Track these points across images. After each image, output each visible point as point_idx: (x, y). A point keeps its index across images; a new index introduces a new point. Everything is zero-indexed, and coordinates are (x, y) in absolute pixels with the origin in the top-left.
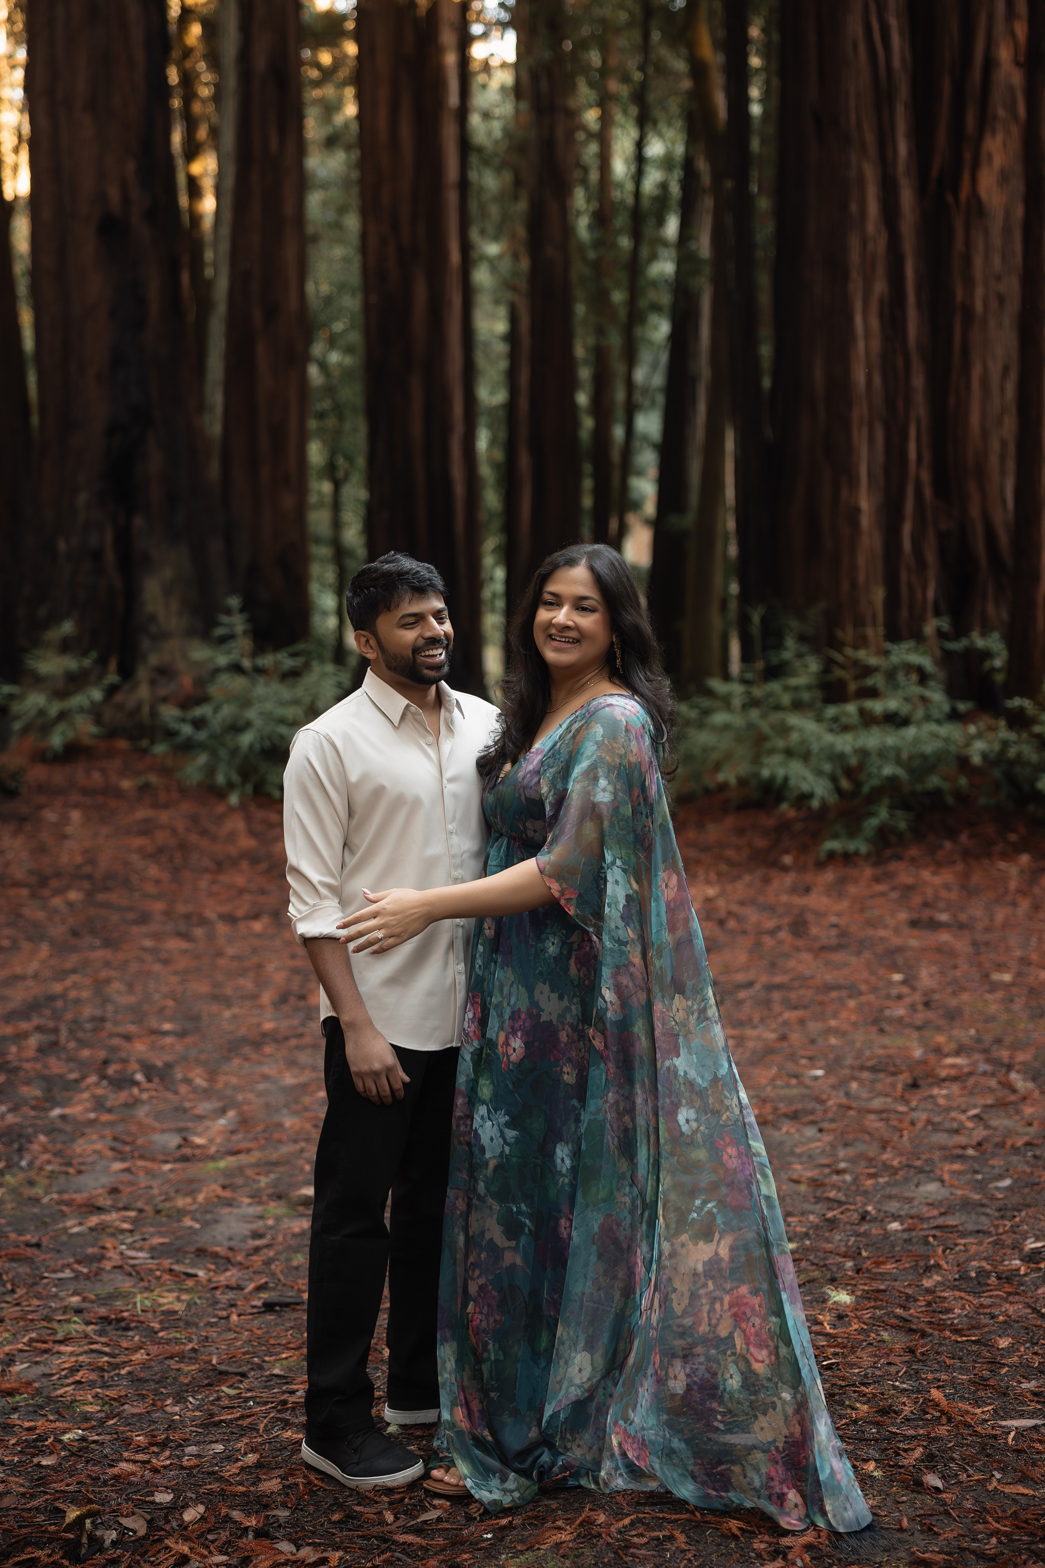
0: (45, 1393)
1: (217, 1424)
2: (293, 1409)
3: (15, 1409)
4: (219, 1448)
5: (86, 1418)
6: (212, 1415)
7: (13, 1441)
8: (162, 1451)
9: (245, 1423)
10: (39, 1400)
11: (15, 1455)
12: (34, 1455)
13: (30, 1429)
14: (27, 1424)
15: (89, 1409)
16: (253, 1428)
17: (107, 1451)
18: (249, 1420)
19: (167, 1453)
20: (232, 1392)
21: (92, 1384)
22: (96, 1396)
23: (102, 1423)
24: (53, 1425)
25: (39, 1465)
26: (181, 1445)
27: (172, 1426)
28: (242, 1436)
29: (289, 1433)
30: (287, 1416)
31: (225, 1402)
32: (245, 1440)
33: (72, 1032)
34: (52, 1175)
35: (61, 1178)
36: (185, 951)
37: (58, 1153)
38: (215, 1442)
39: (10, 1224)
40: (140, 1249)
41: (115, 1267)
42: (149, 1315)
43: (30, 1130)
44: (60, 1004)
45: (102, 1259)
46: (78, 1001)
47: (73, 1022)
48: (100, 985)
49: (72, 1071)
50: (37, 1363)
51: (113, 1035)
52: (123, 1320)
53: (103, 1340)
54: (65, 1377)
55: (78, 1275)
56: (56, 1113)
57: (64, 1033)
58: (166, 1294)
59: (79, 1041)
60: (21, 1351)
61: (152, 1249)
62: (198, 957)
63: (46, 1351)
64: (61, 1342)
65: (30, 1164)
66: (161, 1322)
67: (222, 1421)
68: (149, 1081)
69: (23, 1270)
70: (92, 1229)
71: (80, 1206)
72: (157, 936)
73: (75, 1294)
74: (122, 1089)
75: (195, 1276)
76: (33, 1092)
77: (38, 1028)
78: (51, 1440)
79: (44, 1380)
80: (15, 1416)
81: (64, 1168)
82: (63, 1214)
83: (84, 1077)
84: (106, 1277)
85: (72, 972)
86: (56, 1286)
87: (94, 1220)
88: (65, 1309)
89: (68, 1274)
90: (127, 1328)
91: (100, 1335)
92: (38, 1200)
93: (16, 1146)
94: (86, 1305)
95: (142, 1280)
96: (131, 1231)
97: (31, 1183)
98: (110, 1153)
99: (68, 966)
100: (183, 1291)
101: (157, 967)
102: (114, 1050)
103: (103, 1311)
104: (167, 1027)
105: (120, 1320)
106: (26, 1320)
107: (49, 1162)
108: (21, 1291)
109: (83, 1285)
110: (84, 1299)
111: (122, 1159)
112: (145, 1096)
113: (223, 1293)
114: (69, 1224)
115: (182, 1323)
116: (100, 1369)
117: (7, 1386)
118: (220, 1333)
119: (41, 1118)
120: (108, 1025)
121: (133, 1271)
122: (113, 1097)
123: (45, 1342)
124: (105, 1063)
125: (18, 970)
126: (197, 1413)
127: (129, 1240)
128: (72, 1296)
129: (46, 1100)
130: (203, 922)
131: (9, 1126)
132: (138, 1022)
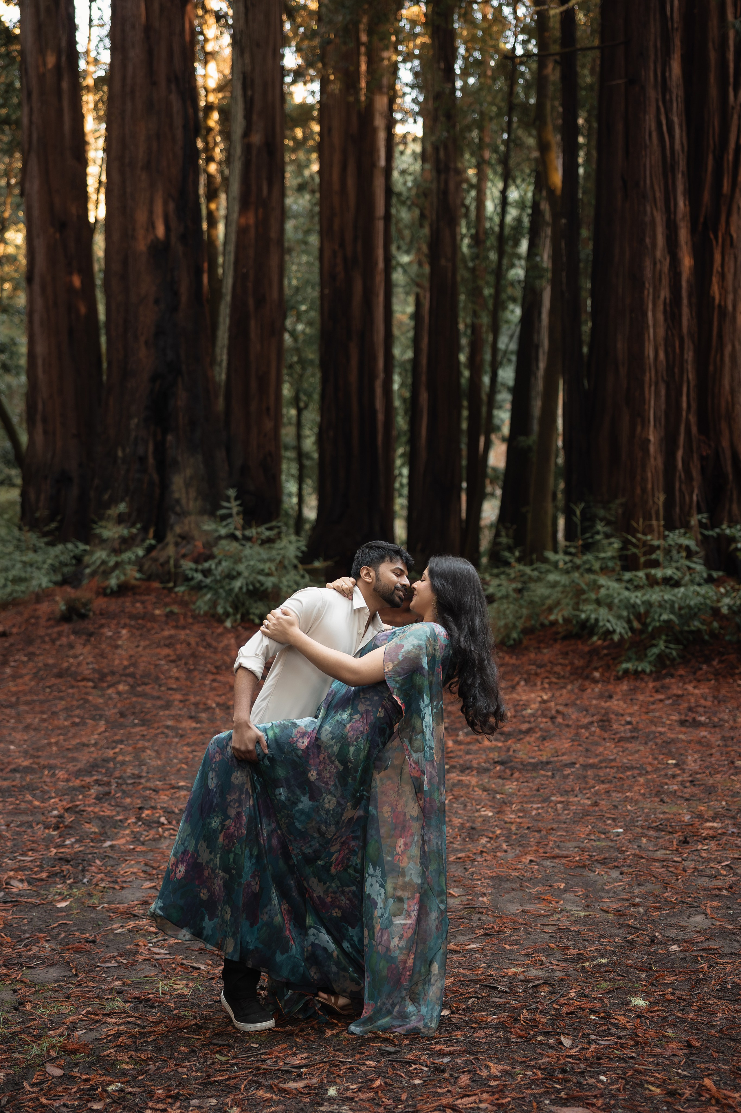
0: (97, 1052)
1: (212, 1083)
2: (264, 1073)
3: (76, 1065)
4: (213, 1102)
5: (124, 1073)
6: (209, 1076)
7: (74, 1090)
8: (175, 1102)
9: (232, 1083)
10: (92, 1058)
11: (75, 1100)
12: (88, 1101)
13: (87, 1080)
14: (84, 1077)
15: (126, 1066)
16: (237, 1088)
17: (138, 1100)
18: (234, 1081)
19: (178, 1104)
20: (223, 1059)
21: (128, 1048)
22: (131, 1057)
23: (134, 1078)
24: (102, 1078)
25: (91, 1109)
26: (187, 1099)
27: (182, 1084)
28: (229, 1093)
29: (261, 1093)
30: (260, 1079)
31: (218, 1066)
32: (232, 1097)
33: (118, 785)
34: (104, 890)
35: (111, 892)
36: (195, 729)
37: (108, 874)
38: (211, 1097)
39: (75, 925)
40: (162, 947)
41: (145, 960)
42: (167, 997)
43: (90, 856)
44: (111, 765)
45: (137, 953)
46: (123, 763)
47: (119, 778)
48: (138, 752)
49: (118, 813)
50: (91, 1030)
51: (146, 788)
52: (149, 1000)
53: (136, 1015)
54: (110, 1041)
55: (120, 965)
56: (108, 843)
57: (114, 786)
58: (178, 982)
59: (124, 792)
60: (81, 1020)
61: (170, 947)
62: (203, 734)
63: (97, 1021)
64: (108, 1015)
65: (90, 881)
66: (175, 1003)
67: (215, 1081)
68: (170, 823)
69: (83, 959)
70: (129, 931)
71: (122, 913)
72: (177, 718)
73: (118, 979)
74: (151, 828)
75: (199, 969)
76: (93, 828)
77: (97, 782)
78: (100, 1090)
79: (96, 1043)
80: (77, 1070)
81: (112, 885)
82: (111, 919)
83: (127, 819)
84: (138, 967)
85: (121, 742)
86: (105, 972)
87: (131, 924)
88: (111, 991)
89: (113, 964)
90: (152, 1007)
91: (134, 1011)
92: (94, 908)
93: (80, 868)
94: (125, 988)
95: (163, 970)
96: (156, 934)
97: (90, 895)
98: (142, 875)
99: (117, 738)
100: (189, 979)
101: (176, 740)
102: (146, 799)
103: (136, 993)
104: (182, 784)
105: (147, 1000)
106: (84, 997)
107: (102, 880)
108: (82, 976)
109: (123, 972)
110: (124, 983)
111: (151, 880)
112: (166, 834)
113: (217, 983)
114: (114, 926)
115: (189, 1004)
116: (133, 1037)
117: (70, 1047)
118: (214, 1013)
119: (97, 848)
120: (143, 781)
121: (158, 964)
122: (145, 833)
123: (97, 1015)
124: (140, 808)
125: (84, 740)
126: (199, 1074)
127: (155, 940)
128: (116, 980)
129: (101, 834)
130: (208, 709)
131: (76, 853)
132: (163, 779)
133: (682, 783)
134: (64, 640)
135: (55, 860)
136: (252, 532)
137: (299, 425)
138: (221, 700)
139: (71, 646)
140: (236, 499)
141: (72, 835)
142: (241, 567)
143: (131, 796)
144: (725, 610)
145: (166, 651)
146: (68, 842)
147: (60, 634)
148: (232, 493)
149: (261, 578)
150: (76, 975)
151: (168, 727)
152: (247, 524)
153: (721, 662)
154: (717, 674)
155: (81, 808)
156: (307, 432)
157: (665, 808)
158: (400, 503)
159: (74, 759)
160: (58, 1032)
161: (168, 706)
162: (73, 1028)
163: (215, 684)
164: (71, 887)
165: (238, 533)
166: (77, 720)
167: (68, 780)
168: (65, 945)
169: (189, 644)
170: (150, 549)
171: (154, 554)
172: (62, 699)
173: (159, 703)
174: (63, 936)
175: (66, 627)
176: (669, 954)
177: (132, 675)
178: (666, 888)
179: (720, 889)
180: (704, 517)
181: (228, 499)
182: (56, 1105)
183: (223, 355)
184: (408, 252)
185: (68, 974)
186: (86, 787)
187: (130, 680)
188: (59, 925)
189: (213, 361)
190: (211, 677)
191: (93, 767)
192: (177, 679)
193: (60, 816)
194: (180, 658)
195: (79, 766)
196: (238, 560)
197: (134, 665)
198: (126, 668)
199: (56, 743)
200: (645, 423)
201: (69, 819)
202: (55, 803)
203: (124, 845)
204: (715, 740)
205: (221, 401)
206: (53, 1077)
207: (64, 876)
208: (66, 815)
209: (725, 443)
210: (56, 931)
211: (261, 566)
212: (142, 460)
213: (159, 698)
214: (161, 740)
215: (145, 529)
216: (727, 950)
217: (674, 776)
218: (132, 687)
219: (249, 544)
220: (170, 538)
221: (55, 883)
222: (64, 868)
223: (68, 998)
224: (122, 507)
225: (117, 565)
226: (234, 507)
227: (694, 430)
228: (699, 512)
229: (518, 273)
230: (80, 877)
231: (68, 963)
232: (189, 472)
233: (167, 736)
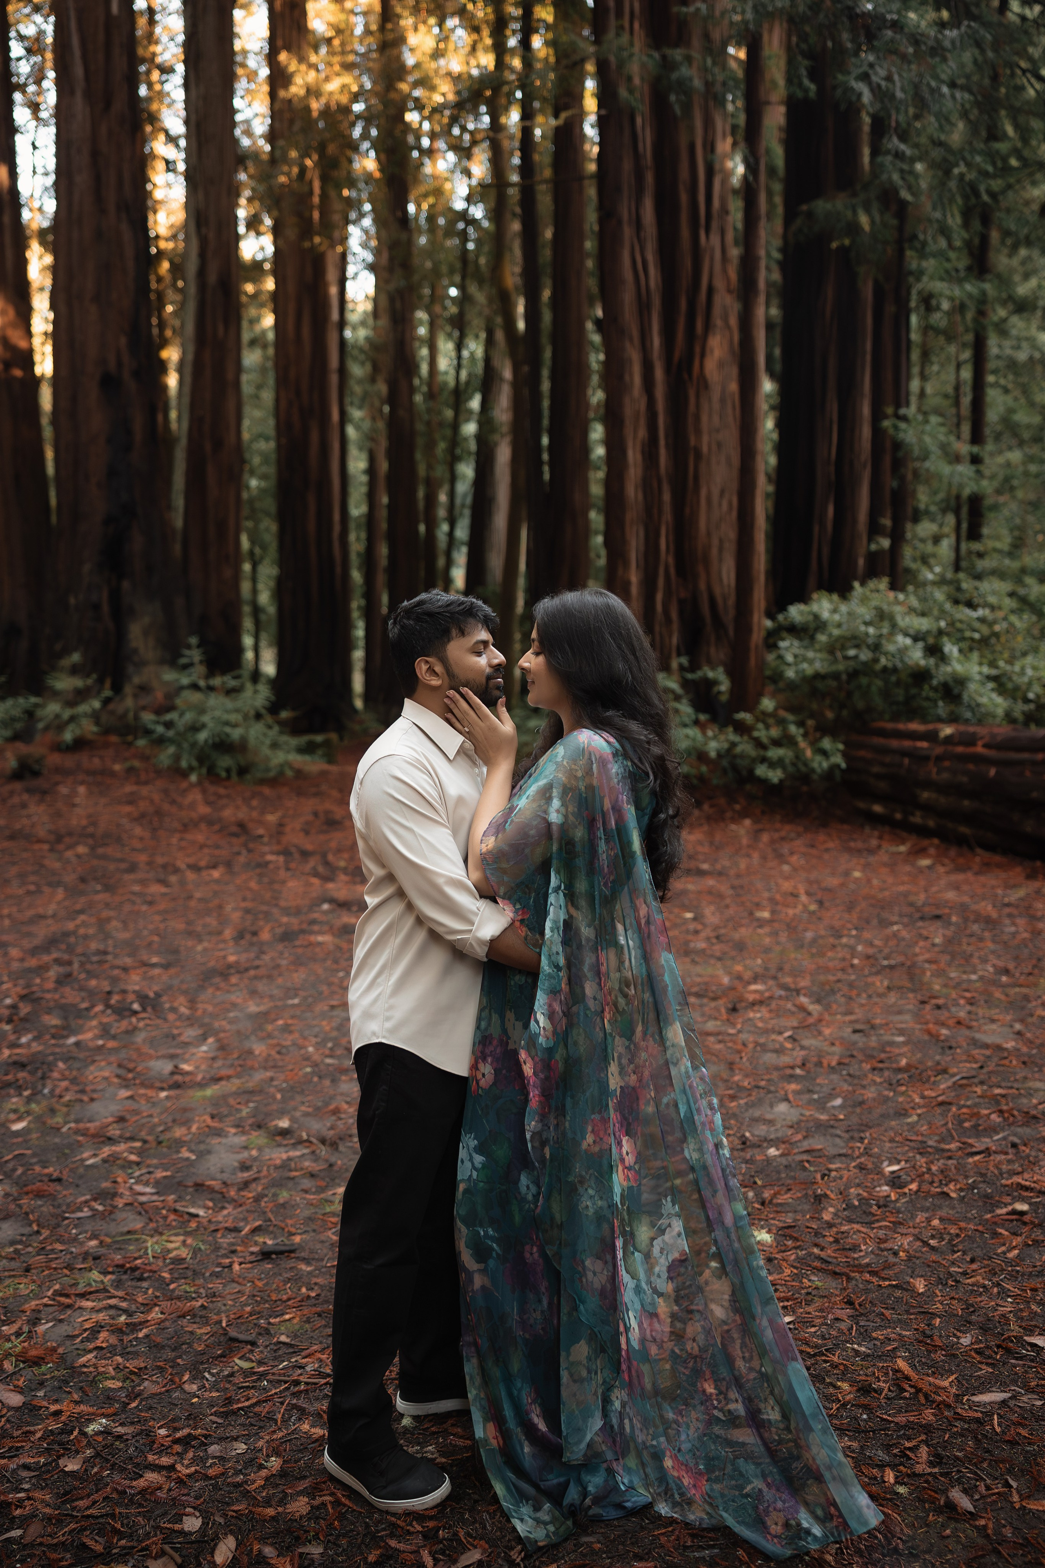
0: (69, 1360)
1: (235, 1413)
2: (307, 1391)
3: (41, 1384)
4: (241, 1447)
5: (109, 1397)
6: (229, 1401)
7: (39, 1434)
8: (186, 1451)
9: (264, 1409)
10: (63, 1372)
11: (41, 1454)
12: (60, 1456)
13: (58, 1413)
14: (53, 1408)
15: (111, 1385)
16: (272, 1419)
17: (132, 1451)
18: (267, 1406)
19: (190, 1454)
20: (245, 1365)
21: (112, 1350)
22: (117, 1368)
23: (124, 1407)
24: (78, 1409)
25: (64, 1471)
26: (203, 1443)
27: (193, 1418)
28: (261, 1429)
29: (307, 1428)
30: (302, 1402)
31: (238, 1379)
32: (266, 1436)
33: (82, 964)
34: (68, 1105)
35: (78, 1107)
36: (165, 894)
37: (74, 1081)
38: (236, 1439)
39: (34, 1155)
40: (147, 1184)
41: (126, 1204)
42: (160, 1263)
43: (51, 1058)
44: (72, 940)
45: (115, 1195)
46: (86, 937)
47: (83, 955)
48: (102, 923)
49: (83, 1000)
50: (61, 1321)
51: (113, 967)
52: (136, 1269)
53: (120, 1293)
54: (87, 1339)
55: (95, 1214)
56: (72, 1040)
57: (76, 966)
58: (173, 1238)
59: (88, 972)
60: (46, 1305)
61: (157, 1183)
62: (174, 899)
63: (69, 1306)
64: (83, 1296)
65: (52, 1091)
66: (171, 1271)
67: (240, 1409)
68: (144, 1010)
69: (46, 1208)
70: (105, 1161)
71: (94, 1136)
72: (143, 882)
73: (94, 1237)
74: (123, 1017)
75: (197, 1216)
76: (53, 1021)
77: (57, 961)
78: (75, 1433)
79: (68, 1343)
80: (41, 1394)
81: (79, 1096)
82: (80, 1145)
83: (93, 1006)
84: (120, 1215)
85: (81, 912)
86: (76, 1227)
87: (106, 1151)
88: (86, 1256)
89: (86, 1213)
90: (141, 1279)
91: (117, 1288)
92: (59, 1129)
93: (39, 1074)
94: (103, 1251)
95: (151, 1220)
96: (138, 1164)
97: (53, 1111)
98: (116, 1080)
99: (78, 907)
100: (187, 1234)
101: (144, 908)
102: (115, 980)
103: (118, 1258)
104: (155, 960)
105: (134, 1269)
106: (50, 1268)
107: (67, 1089)
108: (45, 1233)
109: (100, 1225)
110: (101, 1242)
111: (127, 1087)
112: (141, 1024)
113: (223, 1236)
114: (85, 1155)
115: (190, 1273)
116: (118, 1331)
117: (33, 1353)
118: (225, 1285)
119: (59, 1046)
120: (109, 958)
121: (142, 1209)
122: (116, 1024)
123: (67, 1296)
124: (109, 993)
125: (41, 911)
126: (214, 1394)
127: (137, 1174)
128: (90, 1239)
129: (64, 1028)
130: (176, 871)
131: (34, 1055)
132: (132, 954)
133: (708, 939)
134: (16, 800)
135: (8, 1064)
136: (217, 681)
137: (254, 580)
138: (191, 860)
139: (24, 806)
140: (198, 646)
141: (28, 1031)
142: (206, 719)
143: (97, 977)
144: (713, 754)
145: (128, 809)
146: (24, 1040)
147: (12, 793)
148: (194, 641)
149: (228, 729)
150: (38, 1232)
151: (134, 893)
152: (210, 674)
153: (711, 806)
154: (709, 818)
155: (39, 995)
156: (261, 586)
157: (699, 969)
158: (358, 655)
159: (29, 934)
160: (14, 1328)
161: (133, 868)
162: (35, 1321)
163: (183, 844)
164: (29, 1100)
165: (202, 683)
166: (32, 888)
167: (22, 960)
168: (22, 1184)
169: (152, 801)
170: (106, 702)
171: (111, 706)
172: (14, 864)
173: (123, 866)
174: (19, 1171)
175: (18, 786)
176: (769, 1161)
177: (92, 836)
178: (731, 1069)
179: (792, 1068)
180: (684, 660)
181: (189, 647)
182: (12, 1466)
183: (179, 501)
184: (360, 408)
185: (26, 1230)
186: (44, 968)
187: (90, 841)
188: (16, 1157)
189: (169, 507)
190: (177, 835)
191: (51, 943)
192: (141, 839)
193: (14, 1007)
194: (143, 816)
195: (37, 942)
196: (202, 711)
197: (94, 824)
198: (85, 828)
199: (9, 916)
200: (626, 564)
201: (25, 1009)
202: (8, 989)
203: (92, 1040)
204: (724, 888)
205: (177, 548)
206: (10, 1408)
207: (20, 1087)
208: (21, 1005)
209: (702, 586)
210: (10, 1165)
211: (226, 717)
212: (96, 607)
213: (122, 860)
214: (127, 908)
215: (101, 681)
216: (833, 1151)
217: (696, 932)
218: (93, 848)
219: (213, 695)
220: (128, 689)
221: (9, 1096)
222: (21, 1075)
223: (27, 1270)
224: (76, 657)
225: (72, 719)
226: (196, 655)
227: (672, 571)
228: (679, 655)
229: (470, 428)
230: (40, 1087)
231: (27, 1214)
232: (146, 620)
233: (134, 903)
